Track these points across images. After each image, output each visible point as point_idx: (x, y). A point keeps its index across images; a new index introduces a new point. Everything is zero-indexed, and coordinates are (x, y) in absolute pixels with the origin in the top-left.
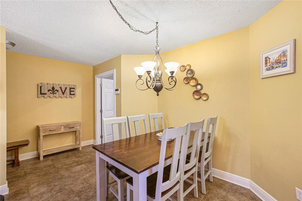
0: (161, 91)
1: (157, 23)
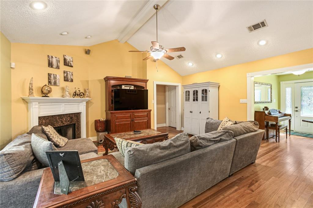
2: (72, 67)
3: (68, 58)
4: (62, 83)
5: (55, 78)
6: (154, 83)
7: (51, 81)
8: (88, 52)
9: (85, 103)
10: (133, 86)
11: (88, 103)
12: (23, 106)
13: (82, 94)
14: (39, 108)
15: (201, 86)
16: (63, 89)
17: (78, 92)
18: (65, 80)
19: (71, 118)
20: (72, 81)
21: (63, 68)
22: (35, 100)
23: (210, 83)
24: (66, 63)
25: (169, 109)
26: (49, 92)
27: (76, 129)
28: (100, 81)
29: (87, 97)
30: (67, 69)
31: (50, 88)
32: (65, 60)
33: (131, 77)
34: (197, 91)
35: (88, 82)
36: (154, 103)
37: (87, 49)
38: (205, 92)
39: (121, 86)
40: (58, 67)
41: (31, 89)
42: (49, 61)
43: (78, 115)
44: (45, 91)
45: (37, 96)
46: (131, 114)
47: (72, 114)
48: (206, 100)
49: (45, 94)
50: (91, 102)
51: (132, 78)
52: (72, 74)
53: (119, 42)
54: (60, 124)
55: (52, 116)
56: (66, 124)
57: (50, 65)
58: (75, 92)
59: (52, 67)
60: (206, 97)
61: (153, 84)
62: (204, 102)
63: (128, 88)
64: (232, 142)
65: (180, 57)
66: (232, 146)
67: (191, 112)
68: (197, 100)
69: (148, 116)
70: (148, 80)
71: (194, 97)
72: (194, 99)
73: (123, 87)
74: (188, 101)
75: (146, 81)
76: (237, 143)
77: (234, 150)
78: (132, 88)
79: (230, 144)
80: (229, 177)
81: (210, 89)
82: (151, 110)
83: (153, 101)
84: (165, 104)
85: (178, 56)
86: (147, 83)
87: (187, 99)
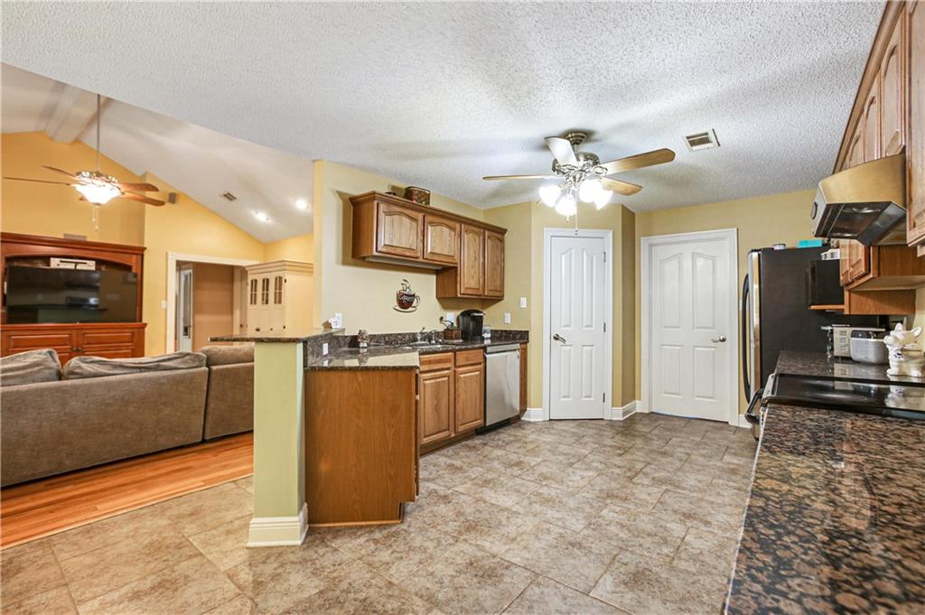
6: (170, 257)
10: (94, 262)
15: (274, 269)
23: (286, 263)
25: (241, 326)
33: (85, 237)
34: (268, 280)
36: (166, 309)
38: (279, 281)
46: (74, 332)
48: (280, 302)
51: (89, 240)
53: (52, 139)
60: (280, 294)
61: (167, 259)
62: (277, 306)
63: (72, 266)
64: (191, 373)
65: (229, 197)
66: (192, 378)
67: (258, 330)
68: (267, 303)
69: (136, 339)
70: (145, 249)
71: (263, 294)
72: (263, 300)
73: (55, 263)
74: (255, 303)
75: (140, 252)
76: (213, 376)
77: (205, 388)
78: (91, 266)
79: (184, 375)
80: (204, 441)
81: (288, 276)
82: (146, 325)
83: (164, 302)
84: (232, 313)
85: (225, 195)
86: (139, 256)
87: (254, 301)
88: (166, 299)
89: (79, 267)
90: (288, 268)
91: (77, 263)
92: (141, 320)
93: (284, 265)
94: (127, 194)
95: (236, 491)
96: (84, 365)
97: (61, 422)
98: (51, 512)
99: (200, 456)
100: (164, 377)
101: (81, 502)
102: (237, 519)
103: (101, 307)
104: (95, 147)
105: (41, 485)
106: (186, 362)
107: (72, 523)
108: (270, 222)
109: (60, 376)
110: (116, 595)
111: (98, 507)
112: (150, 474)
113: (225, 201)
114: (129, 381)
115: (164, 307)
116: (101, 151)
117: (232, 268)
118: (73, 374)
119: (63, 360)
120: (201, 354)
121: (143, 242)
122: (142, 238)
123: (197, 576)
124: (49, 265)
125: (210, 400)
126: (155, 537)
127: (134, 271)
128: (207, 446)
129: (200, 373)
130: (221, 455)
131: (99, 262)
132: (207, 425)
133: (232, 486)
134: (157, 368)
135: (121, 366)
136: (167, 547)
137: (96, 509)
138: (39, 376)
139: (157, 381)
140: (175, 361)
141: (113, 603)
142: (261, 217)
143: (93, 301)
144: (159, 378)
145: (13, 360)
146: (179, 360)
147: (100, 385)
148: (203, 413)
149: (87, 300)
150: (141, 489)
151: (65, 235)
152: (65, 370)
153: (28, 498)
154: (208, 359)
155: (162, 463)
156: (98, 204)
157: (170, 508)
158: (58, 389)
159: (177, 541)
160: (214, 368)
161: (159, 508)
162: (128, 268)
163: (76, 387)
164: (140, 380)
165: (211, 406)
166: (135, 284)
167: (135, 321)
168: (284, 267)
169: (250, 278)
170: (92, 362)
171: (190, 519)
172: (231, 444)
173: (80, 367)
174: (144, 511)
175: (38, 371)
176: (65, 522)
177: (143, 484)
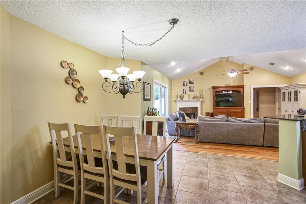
0: (127, 94)
1: (123, 32)
2: (193, 84)
3: (191, 80)
4: (188, 93)
5: (186, 91)
6: (251, 87)
7: (184, 92)
8: (201, 73)
9: (200, 102)
11: (202, 102)
12: (175, 103)
13: (198, 97)
14: (180, 104)
15: (294, 88)
16: (189, 95)
17: (196, 97)
18: (190, 91)
19: (193, 110)
20: (193, 91)
21: (189, 85)
22: (179, 101)
23: (300, 85)
24: (190, 83)
26: (183, 97)
27: (195, 116)
28: (209, 89)
29: (201, 99)
30: (191, 85)
31: (184, 96)
32: (190, 81)
33: (229, 85)
34: (291, 92)
35: (202, 90)
37: (201, 72)
38: (296, 93)
39: (222, 91)
40: (187, 86)
41: (177, 97)
42: (183, 83)
43: (196, 108)
44: (182, 97)
45: (179, 99)
46: (228, 110)
47: (193, 108)
48: (297, 101)
49: (182, 98)
50: (204, 102)
51: (230, 85)
52: (193, 88)
54: (188, 112)
55: (185, 108)
56: (190, 112)
57: (184, 85)
58: (195, 97)
59: (184, 86)
60: (297, 98)
62: (296, 102)
63: (227, 93)
64: (258, 125)
65: (272, 64)
66: (259, 126)
67: (286, 111)
68: (290, 101)
69: (242, 112)
70: (244, 86)
71: (288, 98)
72: (288, 99)
73: (224, 92)
74: (285, 101)
75: (243, 87)
76: (266, 126)
77: (263, 130)
78: (230, 92)
79: (256, 125)
80: (263, 146)
81: (301, 90)
82: (245, 108)
83: (250, 101)
84: (275, 104)
85: (270, 64)
86: (243, 88)
87: (284, 100)
88: (251, 100)
89: (228, 93)
90: (300, 87)
91: (228, 92)
92: (243, 107)
93: (299, 86)
94: (239, 73)
95: (274, 164)
96: (231, 119)
97: (228, 132)
98: (227, 151)
99: (262, 150)
100: (250, 125)
101: (232, 151)
102: (274, 172)
103: (233, 102)
104: (231, 60)
105: (224, 145)
106: (257, 121)
107: (231, 155)
108: (291, 69)
109: (227, 121)
110: (241, 173)
111: (236, 154)
112: (247, 150)
113: (271, 66)
114: (241, 124)
115: (250, 102)
116: (233, 61)
117: (275, 88)
118: (229, 121)
119: (228, 118)
120: (262, 119)
121: (243, 84)
122: (243, 82)
123: (260, 180)
124: (222, 93)
125: (265, 134)
126: (249, 166)
127: (241, 92)
128: (264, 148)
129: (262, 125)
130: (269, 152)
131: (233, 91)
132: (264, 141)
133: (273, 162)
134: (248, 122)
135: (239, 120)
136: (252, 169)
137: (235, 154)
138: (223, 121)
139: (249, 126)
140: (254, 120)
141: (240, 175)
142: (287, 68)
143: (231, 100)
144: (249, 125)
145: (219, 116)
146: (255, 120)
147: (235, 124)
148: (263, 137)
149: (229, 100)
150: (245, 153)
151: (225, 85)
152: (228, 120)
153: (222, 147)
154: (264, 121)
155: (250, 149)
156: (233, 77)
157: (253, 161)
158: (227, 124)
159: (255, 169)
160: (266, 124)
161: (250, 160)
162: (240, 92)
163: (230, 124)
164: (244, 125)
165: (266, 136)
166: (242, 95)
167: (242, 107)
168: (299, 87)
169: (282, 91)
170: (233, 119)
171: (258, 166)
172: (273, 150)
173: (231, 120)
174: (246, 159)
175: (223, 120)
176: (229, 154)
177: (246, 152)
